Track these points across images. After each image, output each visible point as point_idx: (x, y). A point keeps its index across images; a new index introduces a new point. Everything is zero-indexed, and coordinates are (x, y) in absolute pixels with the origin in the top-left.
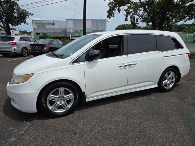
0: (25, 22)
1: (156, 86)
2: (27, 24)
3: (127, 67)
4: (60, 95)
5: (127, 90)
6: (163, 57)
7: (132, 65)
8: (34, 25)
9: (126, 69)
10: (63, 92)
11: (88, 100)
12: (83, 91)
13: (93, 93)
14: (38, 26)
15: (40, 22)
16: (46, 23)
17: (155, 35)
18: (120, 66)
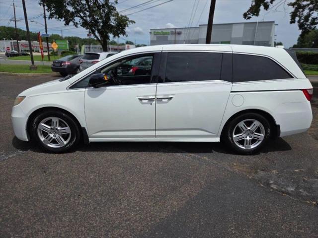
0: (124, 33)
1: (218, 140)
2: (127, 36)
3: (154, 102)
4: (53, 126)
5: (156, 136)
6: (231, 92)
7: (163, 100)
8: (153, 35)
9: (151, 104)
10: (56, 122)
11: (91, 140)
12: (82, 126)
13: (97, 132)
14: (157, 37)
15: (160, 31)
16: (169, 32)
17: (222, 53)
18: (141, 100)
